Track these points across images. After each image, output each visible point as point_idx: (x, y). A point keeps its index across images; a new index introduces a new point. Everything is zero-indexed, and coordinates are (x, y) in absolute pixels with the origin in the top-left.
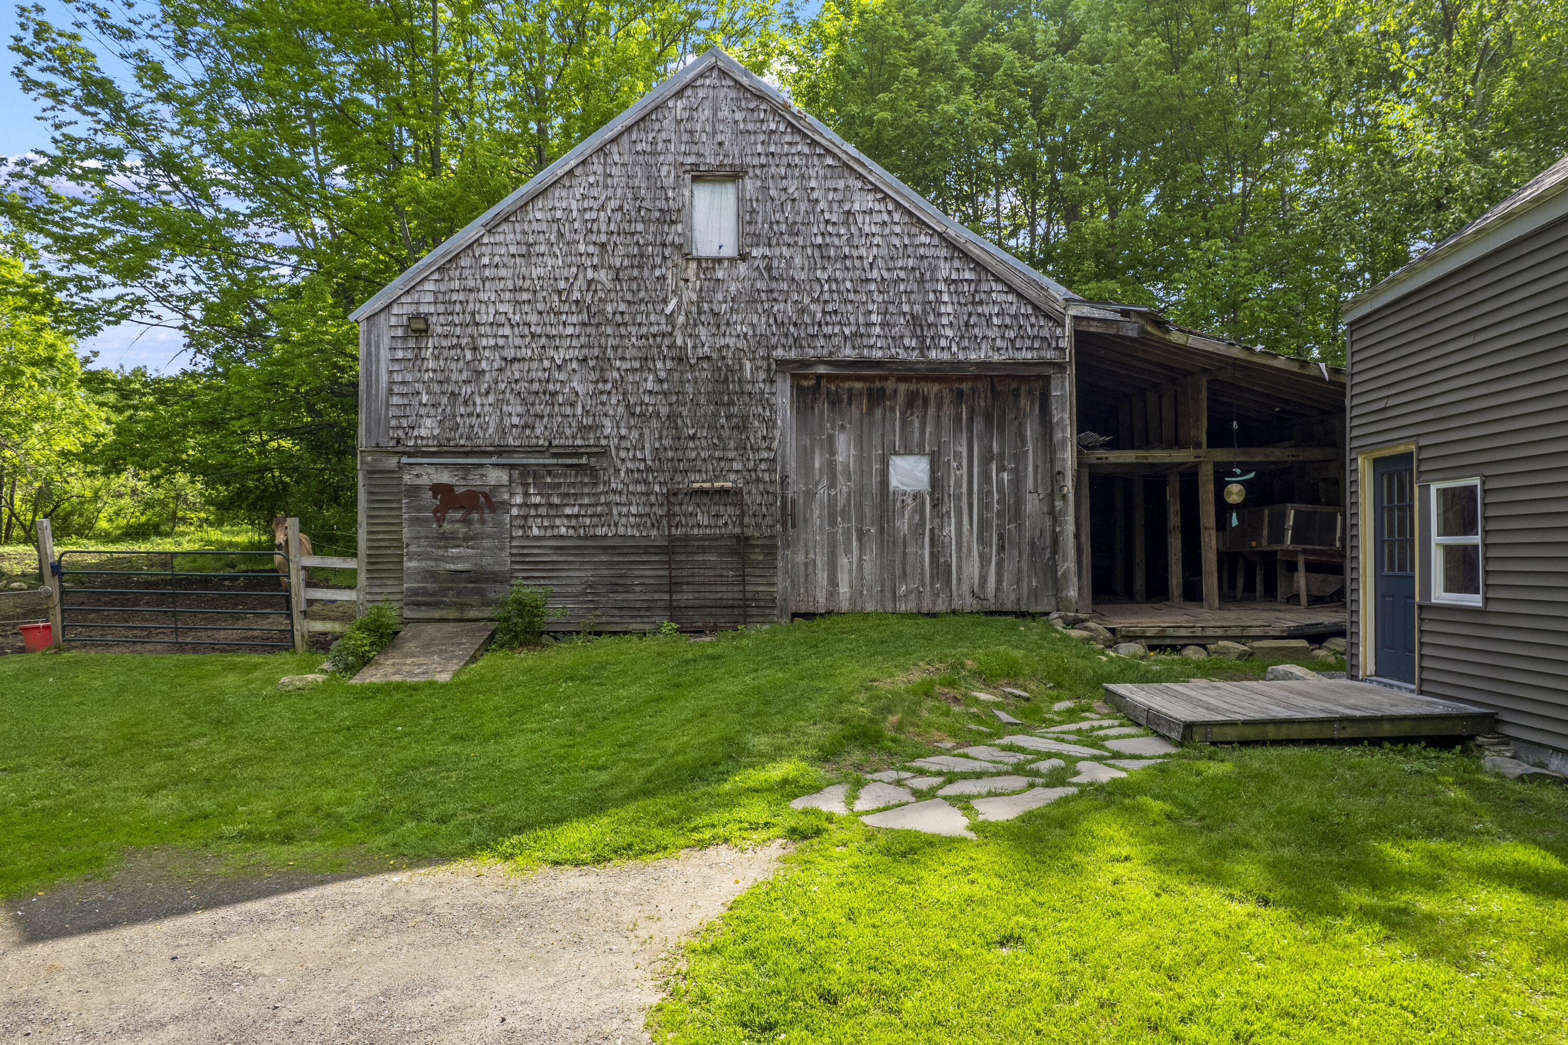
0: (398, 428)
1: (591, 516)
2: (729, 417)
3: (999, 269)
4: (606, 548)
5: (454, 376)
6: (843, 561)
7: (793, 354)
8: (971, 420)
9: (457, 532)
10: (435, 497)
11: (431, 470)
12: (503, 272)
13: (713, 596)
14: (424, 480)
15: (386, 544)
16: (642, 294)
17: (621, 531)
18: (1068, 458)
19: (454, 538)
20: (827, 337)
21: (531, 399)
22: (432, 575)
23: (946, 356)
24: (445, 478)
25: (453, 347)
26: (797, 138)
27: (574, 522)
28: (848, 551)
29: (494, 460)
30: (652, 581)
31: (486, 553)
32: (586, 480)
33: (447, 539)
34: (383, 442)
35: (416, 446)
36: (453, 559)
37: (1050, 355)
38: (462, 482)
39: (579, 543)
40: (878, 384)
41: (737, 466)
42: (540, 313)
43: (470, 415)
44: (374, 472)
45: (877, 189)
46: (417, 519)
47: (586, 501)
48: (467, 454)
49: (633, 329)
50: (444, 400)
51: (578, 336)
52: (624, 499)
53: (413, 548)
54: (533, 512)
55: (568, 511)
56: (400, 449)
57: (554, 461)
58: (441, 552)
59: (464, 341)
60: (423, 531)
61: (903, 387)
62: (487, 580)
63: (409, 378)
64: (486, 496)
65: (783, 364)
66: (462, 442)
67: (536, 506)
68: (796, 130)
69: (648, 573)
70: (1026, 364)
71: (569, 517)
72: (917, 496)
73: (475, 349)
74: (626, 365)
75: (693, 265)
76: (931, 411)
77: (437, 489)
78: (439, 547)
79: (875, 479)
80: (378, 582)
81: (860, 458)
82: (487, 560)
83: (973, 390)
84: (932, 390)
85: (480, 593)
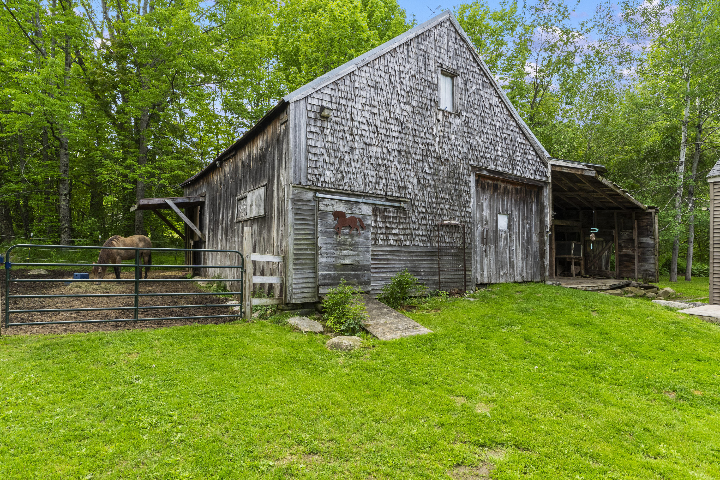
0: (313, 174)
1: (404, 235)
2: (455, 190)
3: (532, 141)
4: (410, 252)
5: (341, 148)
6: (485, 260)
7: (476, 164)
8: (520, 201)
9: (346, 241)
10: (335, 219)
11: (334, 202)
12: (364, 94)
13: (450, 277)
14: (330, 209)
15: (305, 247)
16: (423, 122)
17: (416, 243)
18: (548, 220)
19: (345, 245)
20: (487, 158)
21: (378, 168)
22: (333, 266)
23: (519, 174)
24: (340, 208)
25: (340, 131)
26: (475, 65)
27: (396, 238)
28: (486, 256)
29: (363, 200)
30: (427, 270)
31: (360, 254)
32: (402, 216)
33: (341, 245)
34: (304, 183)
35: (322, 187)
36: (344, 257)
37: (544, 179)
38: (349, 211)
39: (399, 249)
40: (496, 182)
41: (458, 214)
42: (381, 121)
43: (349, 172)
44: (298, 200)
45: (500, 97)
46: (326, 232)
47: (401, 227)
48: (349, 195)
49: (420, 139)
50: (337, 161)
51: (397, 138)
52: (417, 227)
53: (323, 250)
54: (379, 231)
55: (395, 232)
56: (313, 187)
57: (390, 204)
58: (338, 253)
59: (346, 128)
60: (329, 240)
61: (503, 185)
62: (360, 270)
63: (318, 144)
64: (360, 220)
65: (473, 167)
66: (346, 188)
67: (381, 228)
68: (476, 62)
69: (426, 265)
70: (537, 181)
71: (394, 234)
72: (506, 232)
73: (351, 134)
74: (417, 157)
75: (441, 113)
76: (510, 196)
78: (337, 250)
79: (495, 224)
80: (300, 271)
81: (490, 214)
82: (361, 258)
83: (521, 189)
84: (510, 187)
85: (357, 277)
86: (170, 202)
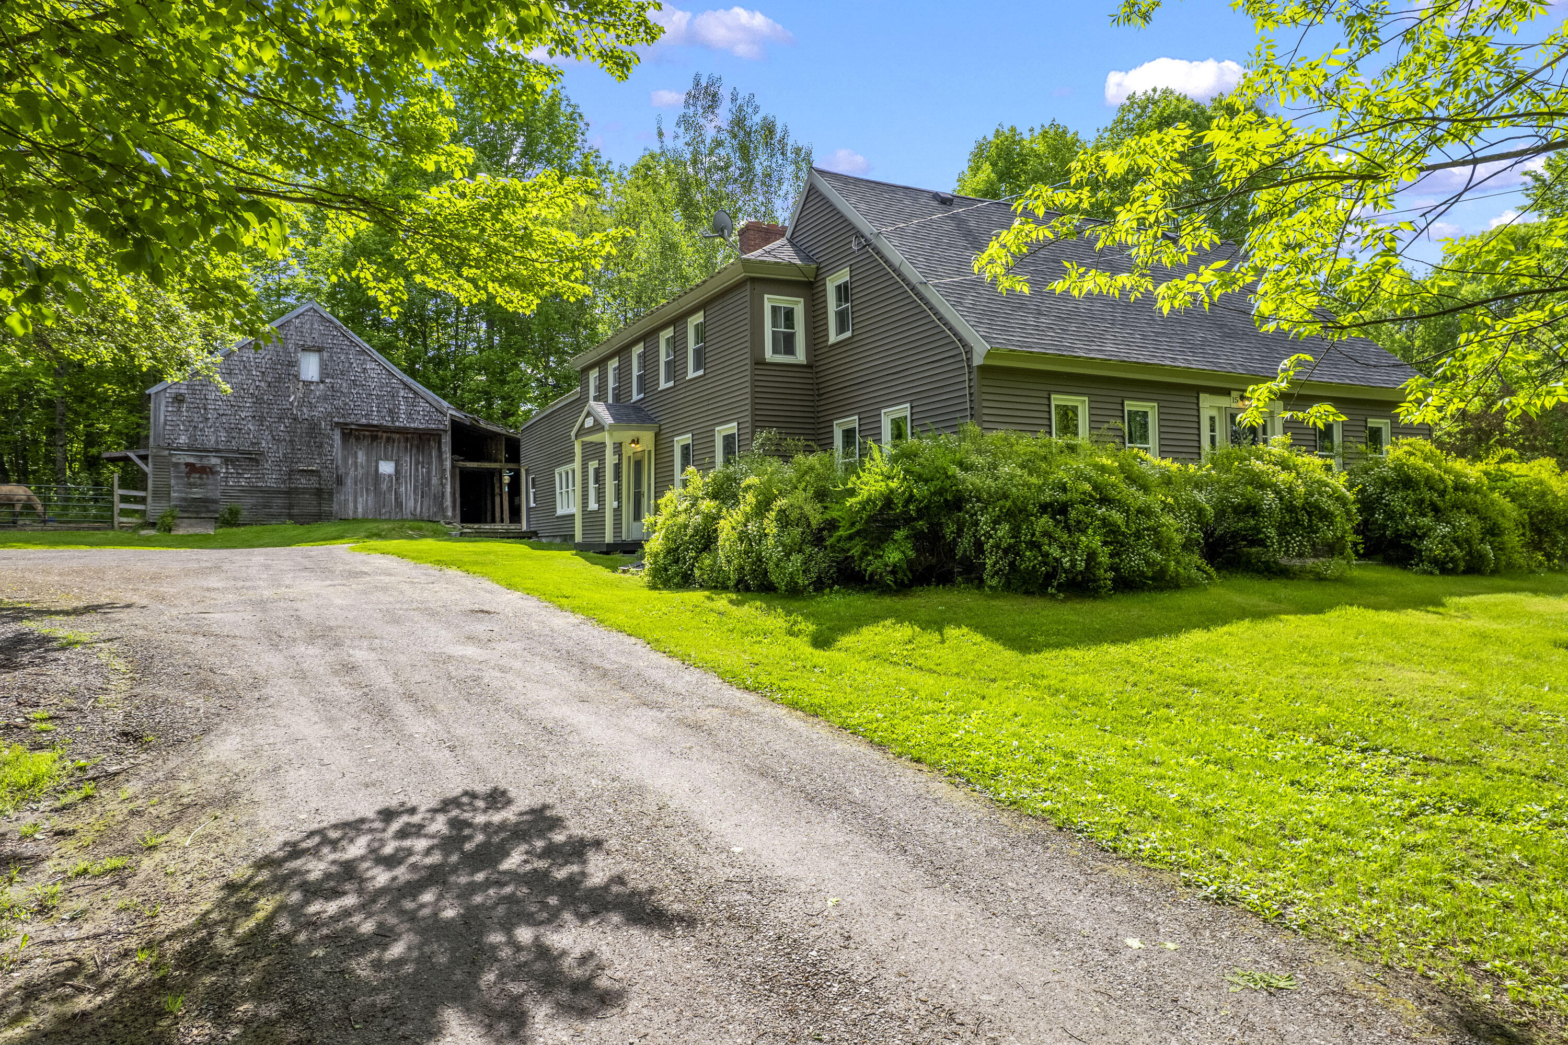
0: (169, 439)
1: (256, 478)
2: (315, 442)
4: (262, 491)
5: (195, 419)
6: (360, 499)
7: (341, 420)
8: (411, 448)
9: (196, 482)
10: (186, 468)
11: (185, 457)
13: (308, 511)
14: (182, 461)
15: (162, 486)
16: (279, 393)
17: (269, 484)
18: (448, 464)
19: (195, 485)
20: (355, 415)
21: (230, 431)
22: (185, 499)
23: (402, 424)
24: (191, 460)
25: (195, 408)
26: (345, 338)
27: (248, 480)
28: (362, 496)
29: (213, 454)
30: (282, 505)
31: (209, 491)
32: (254, 464)
33: (192, 485)
34: (162, 444)
35: (177, 446)
36: (194, 493)
37: (441, 427)
38: (199, 462)
39: (250, 488)
40: (375, 433)
41: (318, 461)
43: (203, 435)
44: (157, 456)
45: (376, 361)
46: (178, 476)
47: (253, 472)
48: (201, 451)
49: (275, 406)
50: (191, 429)
51: (252, 407)
52: (270, 472)
53: (175, 488)
54: (230, 476)
55: (245, 476)
56: (170, 447)
57: (240, 456)
58: (189, 490)
59: (200, 406)
60: (181, 481)
61: (385, 435)
62: (209, 502)
63: (174, 418)
64: (209, 468)
65: (337, 424)
66: (199, 446)
67: (232, 473)
68: (344, 335)
69: (280, 501)
70: (432, 429)
72: (390, 476)
73: (205, 409)
74: (272, 420)
75: (301, 383)
76: (396, 445)
77: (187, 465)
78: (188, 488)
79: (373, 469)
80: (158, 501)
81: (367, 460)
82: (209, 494)
83: (412, 438)
84: (396, 436)
85: (207, 507)
86: (131, 455)
